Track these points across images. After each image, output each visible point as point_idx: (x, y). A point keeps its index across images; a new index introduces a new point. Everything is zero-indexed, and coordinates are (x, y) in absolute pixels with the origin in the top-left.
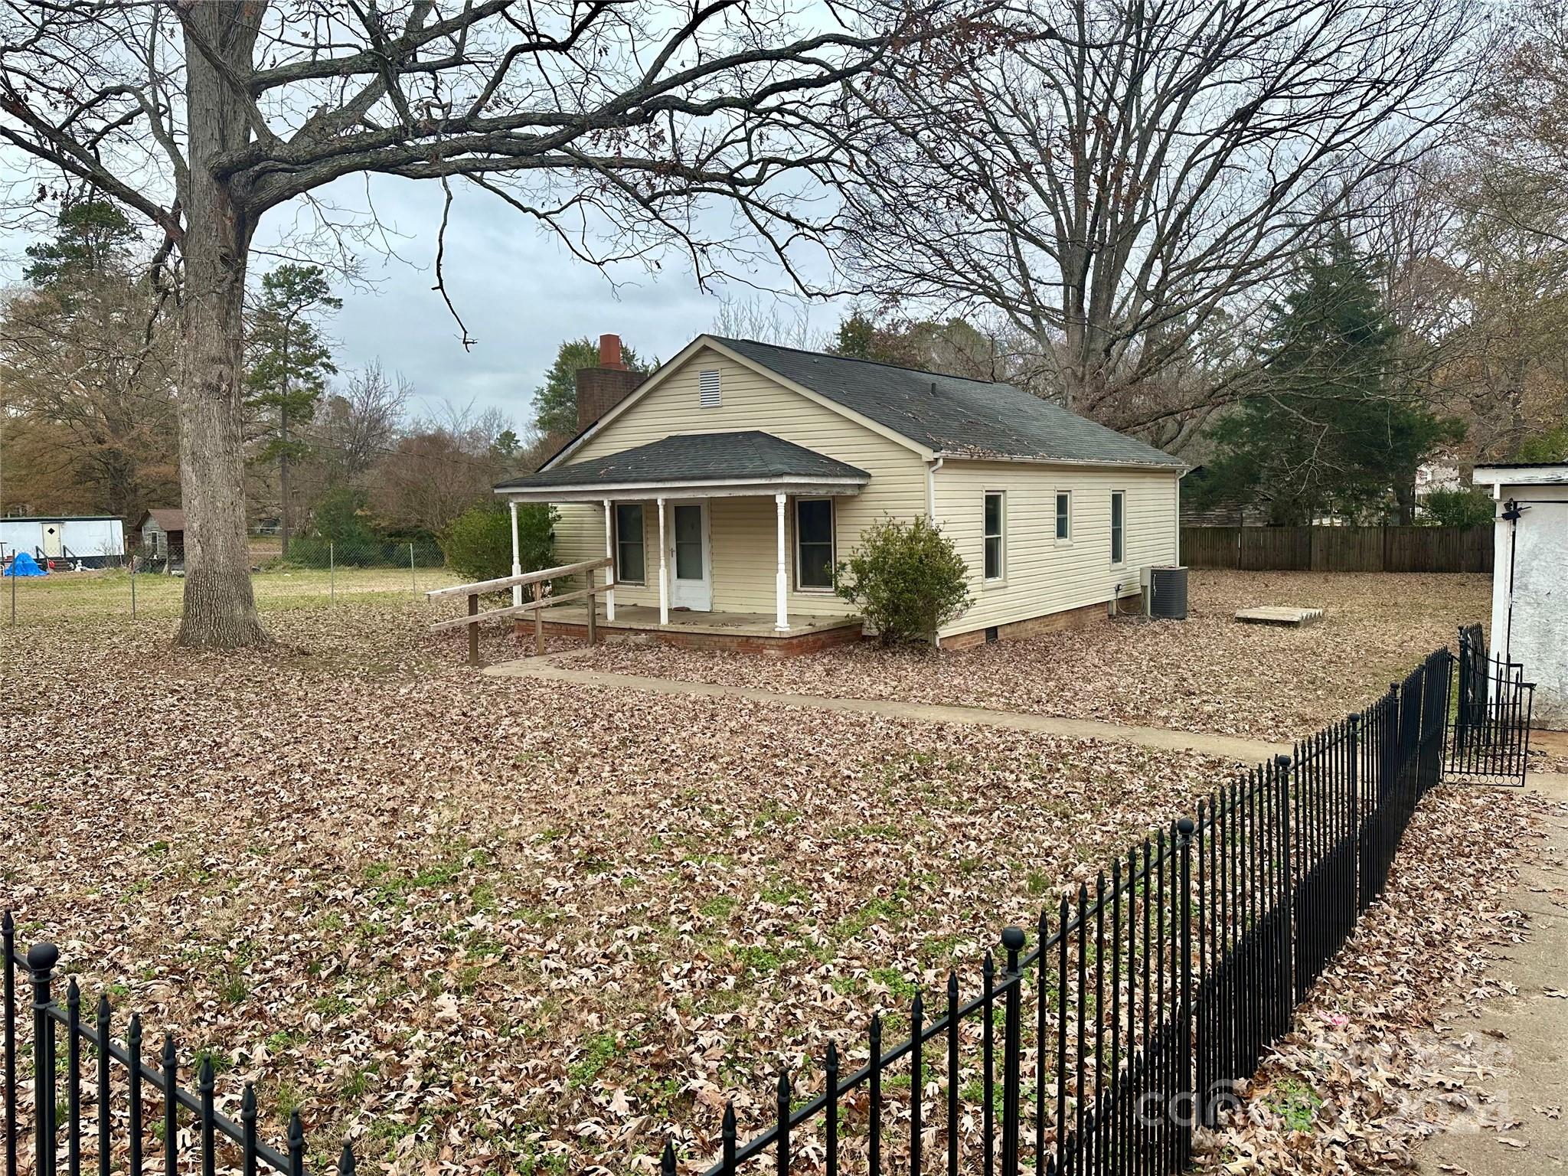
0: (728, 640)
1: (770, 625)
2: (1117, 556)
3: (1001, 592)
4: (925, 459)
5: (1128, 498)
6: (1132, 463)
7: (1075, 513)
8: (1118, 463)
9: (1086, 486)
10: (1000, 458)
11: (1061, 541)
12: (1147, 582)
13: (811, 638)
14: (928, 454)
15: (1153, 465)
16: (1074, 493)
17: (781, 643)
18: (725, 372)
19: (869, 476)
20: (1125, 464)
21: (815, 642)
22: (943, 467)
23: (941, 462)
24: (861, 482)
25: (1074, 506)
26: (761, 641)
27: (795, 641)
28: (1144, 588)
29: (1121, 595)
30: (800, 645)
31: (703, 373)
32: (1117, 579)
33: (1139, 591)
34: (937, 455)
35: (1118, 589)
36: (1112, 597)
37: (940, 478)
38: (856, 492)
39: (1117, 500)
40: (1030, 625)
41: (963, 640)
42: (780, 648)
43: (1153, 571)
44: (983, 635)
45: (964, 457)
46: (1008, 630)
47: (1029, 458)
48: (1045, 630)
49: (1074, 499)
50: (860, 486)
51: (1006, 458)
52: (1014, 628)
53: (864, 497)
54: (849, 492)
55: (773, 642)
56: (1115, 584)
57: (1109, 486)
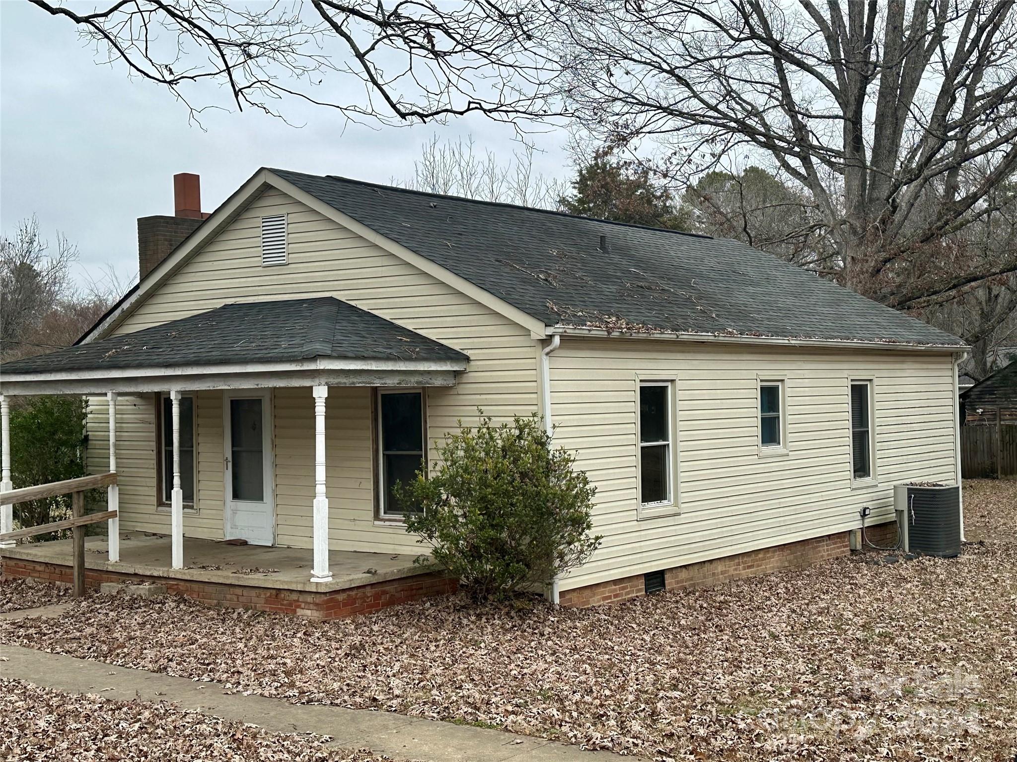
0: (253, 593)
1: (304, 572)
2: (861, 467)
3: (670, 521)
4: (534, 336)
5: (877, 389)
6: (878, 343)
7: (790, 410)
8: (855, 343)
9: (808, 374)
10: (657, 335)
11: (771, 449)
12: (903, 505)
13: (369, 592)
14: (538, 330)
15: (911, 346)
16: (788, 383)
17: (319, 599)
18: (293, 218)
19: (467, 359)
20: (866, 344)
21: (377, 597)
22: (561, 347)
23: (557, 340)
24: (456, 368)
25: (789, 401)
26: (294, 597)
27: (340, 597)
28: (899, 513)
29: (868, 522)
30: (350, 602)
31: (266, 219)
32: (863, 499)
33: (893, 517)
34: (550, 331)
35: (864, 515)
36: (856, 525)
37: (560, 363)
38: (450, 382)
39: (859, 394)
40: (720, 568)
41: (606, 592)
42: (318, 606)
43: (910, 491)
44: (641, 584)
45: (595, 333)
46: (684, 574)
47: (707, 336)
48: (749, 573)
49: (789, 392)
50: (456, 374)
51: (669, 335)
52: (694, 572)
53: (462, 389)
54: (438, 382)
55: (309, 599)
56: (860, 507)
57: (845, 374)
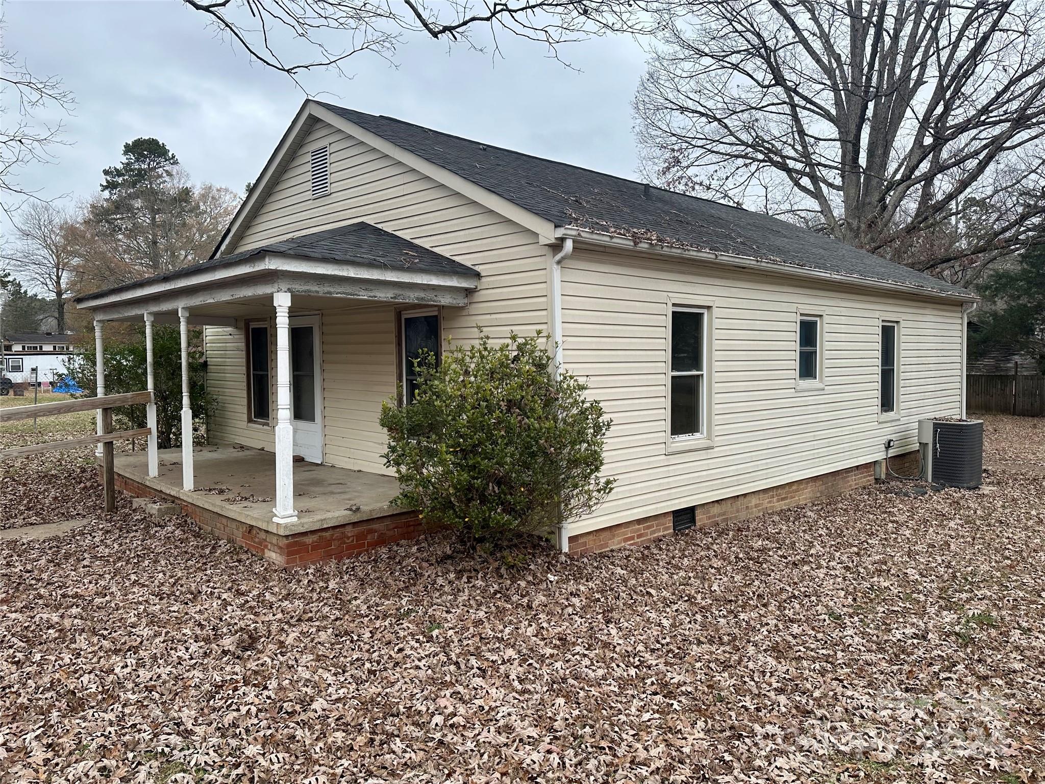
0: (233, 525)
2: (887, 403)
3: (703, 455)
4: (543, 241)
5: (903, 331)
6: (909, 286)
7: (827, 345)
9: (844, 312)
10: (693, 254)
11: (808, 383)
12: (928, 438)
13: (350, 531)
14: (547, 232)
15: (935, 292)
16: (826, 319)
17: (282, 542)
18: (334, 147)
19: (478, 275)
20: (900, 286)
22: (574, 256)
23: (569, 245)
24: (464, 284)
25: (827, 337)
26: (261, 536)
28: (924, 445)
29: (892, 452)
30: (326, 544)
31: (314, 153)
32: (887, 432)
33: (916, 447)
34: (560, 232)
35: (888, 446)
36: (880, 456)
37: (575, 275)
38: (461, 301)
39: (888, 334)
40: (754, 501)
41: (629, 531)
42: (282, 549)
43: (936, 426)
44: (669, 522)
45: (619, 242)
46: (716, 510)
47: (749, 261)
49: (827, 328)
50: (469, 292)
51: (706, 254)
52: (726, 505)
53: (474, 309)
54: (445, 300)
55: (273, 540)
56: (885, 439)
57: (877, 314)
